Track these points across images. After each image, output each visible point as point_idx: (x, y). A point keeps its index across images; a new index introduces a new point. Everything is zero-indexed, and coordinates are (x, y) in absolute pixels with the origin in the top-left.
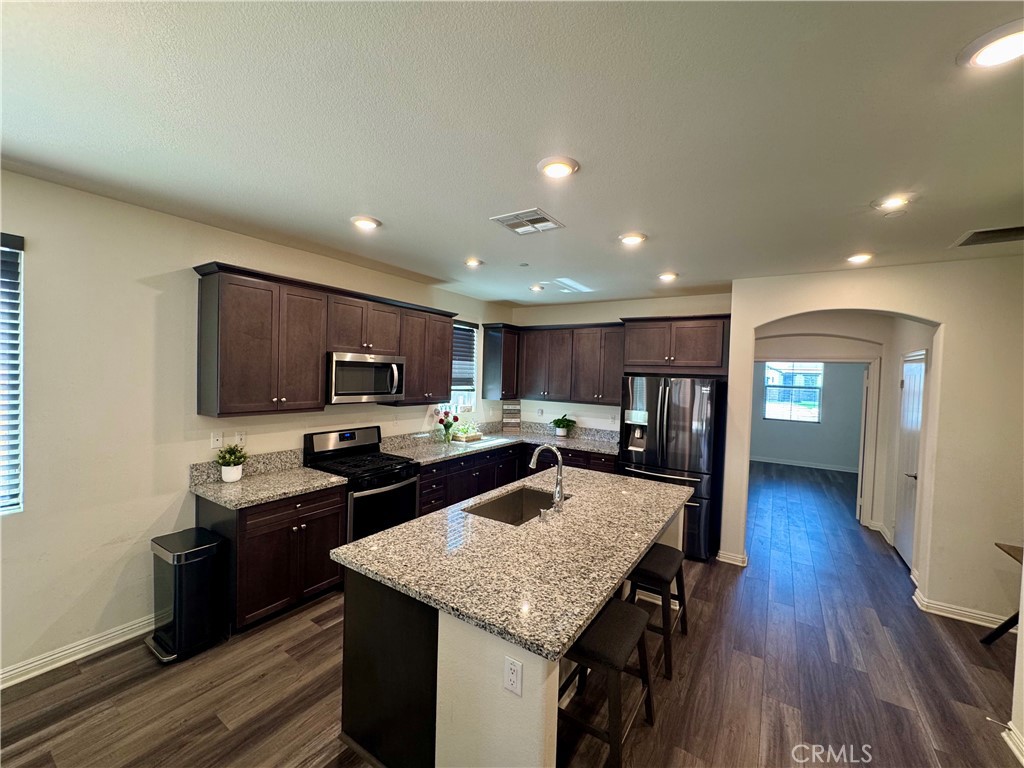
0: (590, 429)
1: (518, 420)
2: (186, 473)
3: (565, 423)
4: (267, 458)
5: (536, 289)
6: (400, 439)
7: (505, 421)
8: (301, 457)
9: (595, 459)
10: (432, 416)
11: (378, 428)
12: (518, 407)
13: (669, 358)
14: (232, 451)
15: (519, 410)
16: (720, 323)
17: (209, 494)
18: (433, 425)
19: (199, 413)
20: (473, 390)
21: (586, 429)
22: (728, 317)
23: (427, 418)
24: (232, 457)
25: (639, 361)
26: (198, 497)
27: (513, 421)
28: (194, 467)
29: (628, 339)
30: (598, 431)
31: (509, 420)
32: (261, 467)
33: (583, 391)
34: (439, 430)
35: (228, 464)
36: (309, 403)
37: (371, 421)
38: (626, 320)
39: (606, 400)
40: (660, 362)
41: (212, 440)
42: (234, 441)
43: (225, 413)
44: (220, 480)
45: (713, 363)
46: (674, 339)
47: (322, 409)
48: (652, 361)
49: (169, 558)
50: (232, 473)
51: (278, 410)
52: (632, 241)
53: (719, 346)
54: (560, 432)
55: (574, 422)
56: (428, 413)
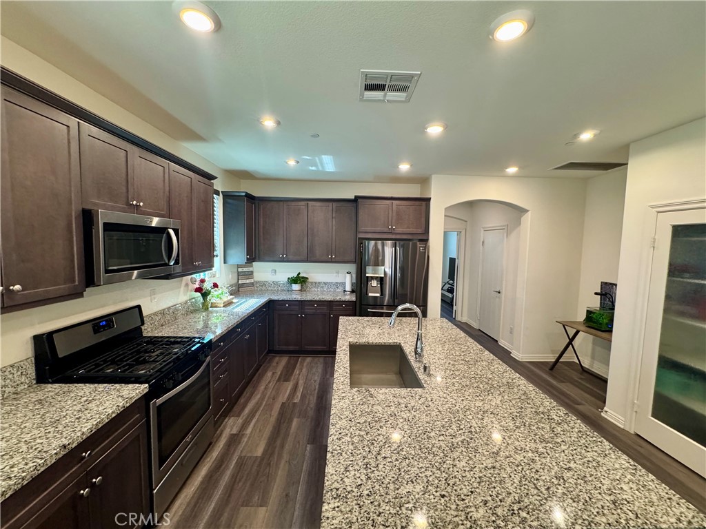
0: (319, 283)
1: (252, 281)
3: (299, 280)
5: (292, 163)
6: (160, 316)
7: (240, 282)
8: (31, 371)
9: (337, 305)
10: (186, 286)
11: (139, 307)
12: (251, 269)
13: (392, 227)
15: (252, 272)
16: (424, 203)
18: (189, 294)
20: (217, 256)
21: (316, 283)
22: (429, 199)
23: (182, 288)
25: (369, 229)
27: (248, 281)
29: (361, 212)
30: (325, 283)
31: (244, 281)
33: (318, 252)
34: (195, 299)
36: (62, 288)
38: (357, 198)
39: (337, 259)
40: (385, 230)
45: (419, 231)
46: (394, 214)
47: (81, 295)
48: (378, 229)
52: (435, 130)
53: (423, 220)
54: (296, 287)
55: (307, 278)
56: (184, 283)
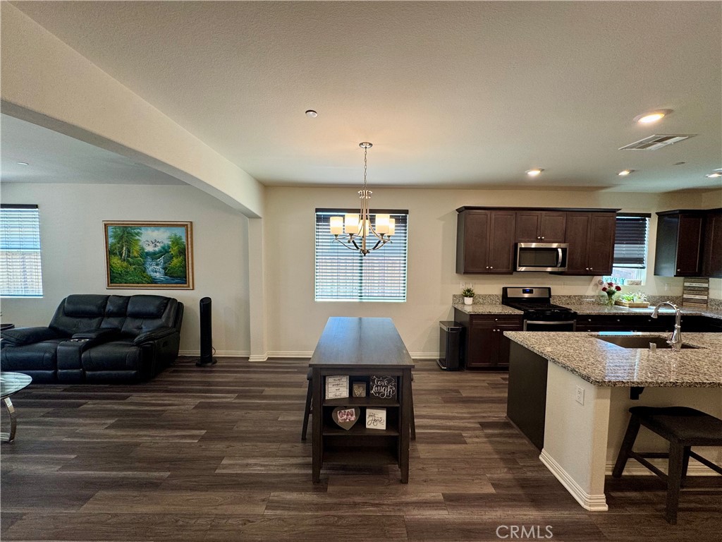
1: (705, 298)
2: (451, 298)
4: (484, 297)
6: (567, 298)
7: (686, 296)
8: (501, 299)
10: (596, 285)
11: (549, 289)
12: (705, 285)
14: (469, 291)
15: (707, 288)
17: (459, 307)
18: (597, 291)
19: (457, 272)
20: (644, 268)
23: (591, 286)
24: (469, 293)
26: (456, 309)
27: (698, 297)
28: (454, 296)
31: (691, 296)
32: (481, 300)
34: (602, 296)
35: (467, 296)
36: (504, 270)
37: (544, 284)
41: (460, 285)
42: (470, 286)
43: (466, 273)
44: (464, 303)
47: (512, 274)
49: (445, 328)
50: (468, 301)
51: (489, 272)
56: (593, 283)
